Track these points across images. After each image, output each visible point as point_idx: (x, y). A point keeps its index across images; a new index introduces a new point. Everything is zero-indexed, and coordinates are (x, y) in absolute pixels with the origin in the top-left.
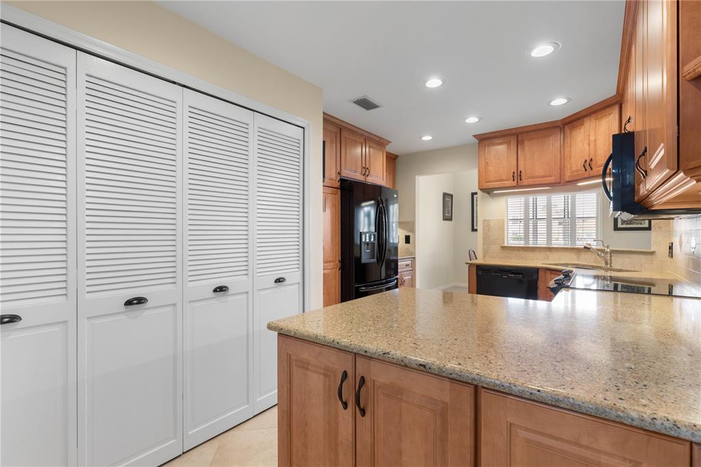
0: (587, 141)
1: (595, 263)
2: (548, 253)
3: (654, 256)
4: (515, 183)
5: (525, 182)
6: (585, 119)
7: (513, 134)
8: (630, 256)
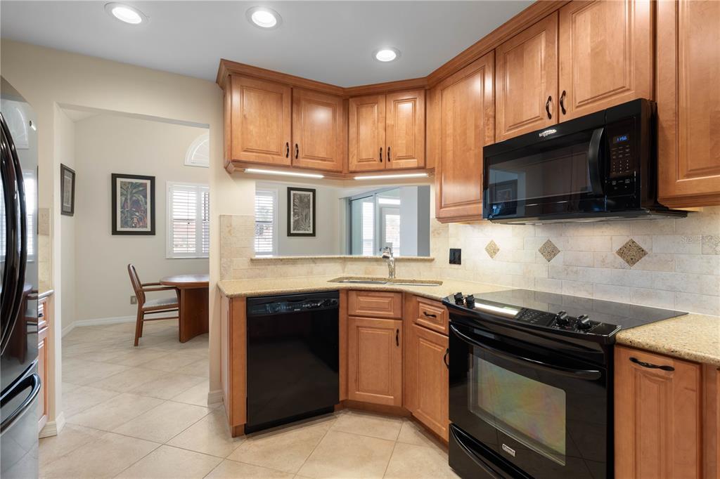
0: (381, 125)
1: (366, 273)
2: (313, 265)
3: (433, 263)
4: (288, 161)
5: (303, 162)
6: (380, 97)
7: (286, 85)
8: (408, 264)
